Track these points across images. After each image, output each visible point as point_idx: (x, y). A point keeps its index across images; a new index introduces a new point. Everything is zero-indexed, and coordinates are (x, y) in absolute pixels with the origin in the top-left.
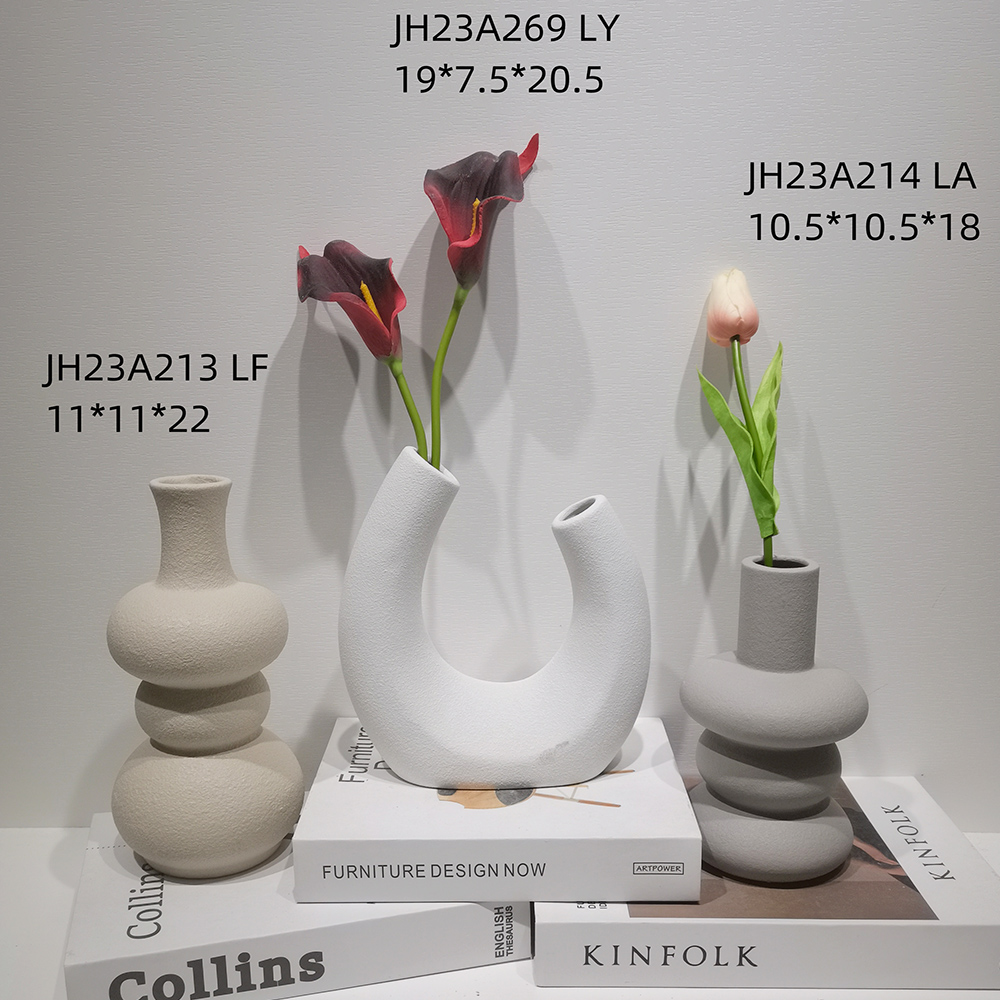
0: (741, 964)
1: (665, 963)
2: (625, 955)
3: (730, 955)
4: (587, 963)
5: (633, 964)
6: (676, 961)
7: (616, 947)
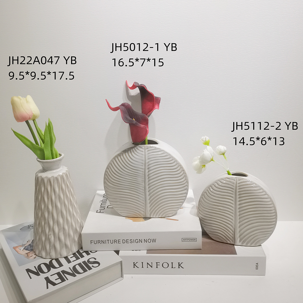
0: (179, 268)
1: (157, 267)
2: (145, 265)
3: (176, 265)
4: (134, 267)
5: (147, 267)
6: (160, 267)
7: (142, 263)
